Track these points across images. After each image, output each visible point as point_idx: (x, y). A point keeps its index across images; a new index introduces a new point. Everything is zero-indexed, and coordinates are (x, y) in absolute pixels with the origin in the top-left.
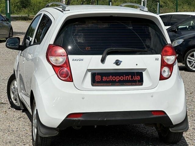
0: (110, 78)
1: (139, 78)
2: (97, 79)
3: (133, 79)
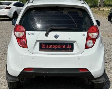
1: (71, 47)
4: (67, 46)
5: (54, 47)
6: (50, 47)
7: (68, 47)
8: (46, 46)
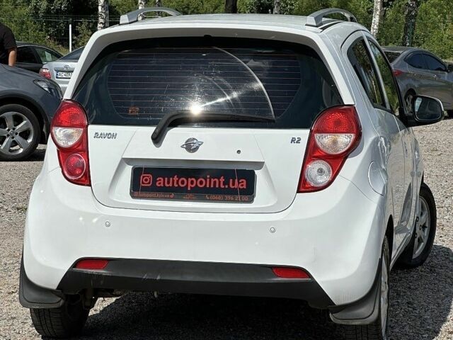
0: (173, 181)
1: (245, 183)
2: (143, 183)
3: (229, 186)
4: (231, 180)
8: (155, 181)
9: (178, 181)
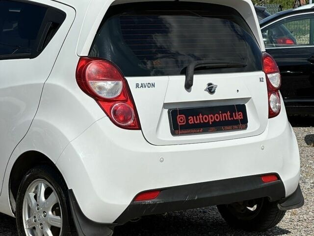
0: (200, 118)
1: (242, 115)
3: (233, 118)
4: (234, 113)
5: (206, 119)
6: (197, 120)
7: (236, 117)
8: (187, 120)
9: (202, 118)
